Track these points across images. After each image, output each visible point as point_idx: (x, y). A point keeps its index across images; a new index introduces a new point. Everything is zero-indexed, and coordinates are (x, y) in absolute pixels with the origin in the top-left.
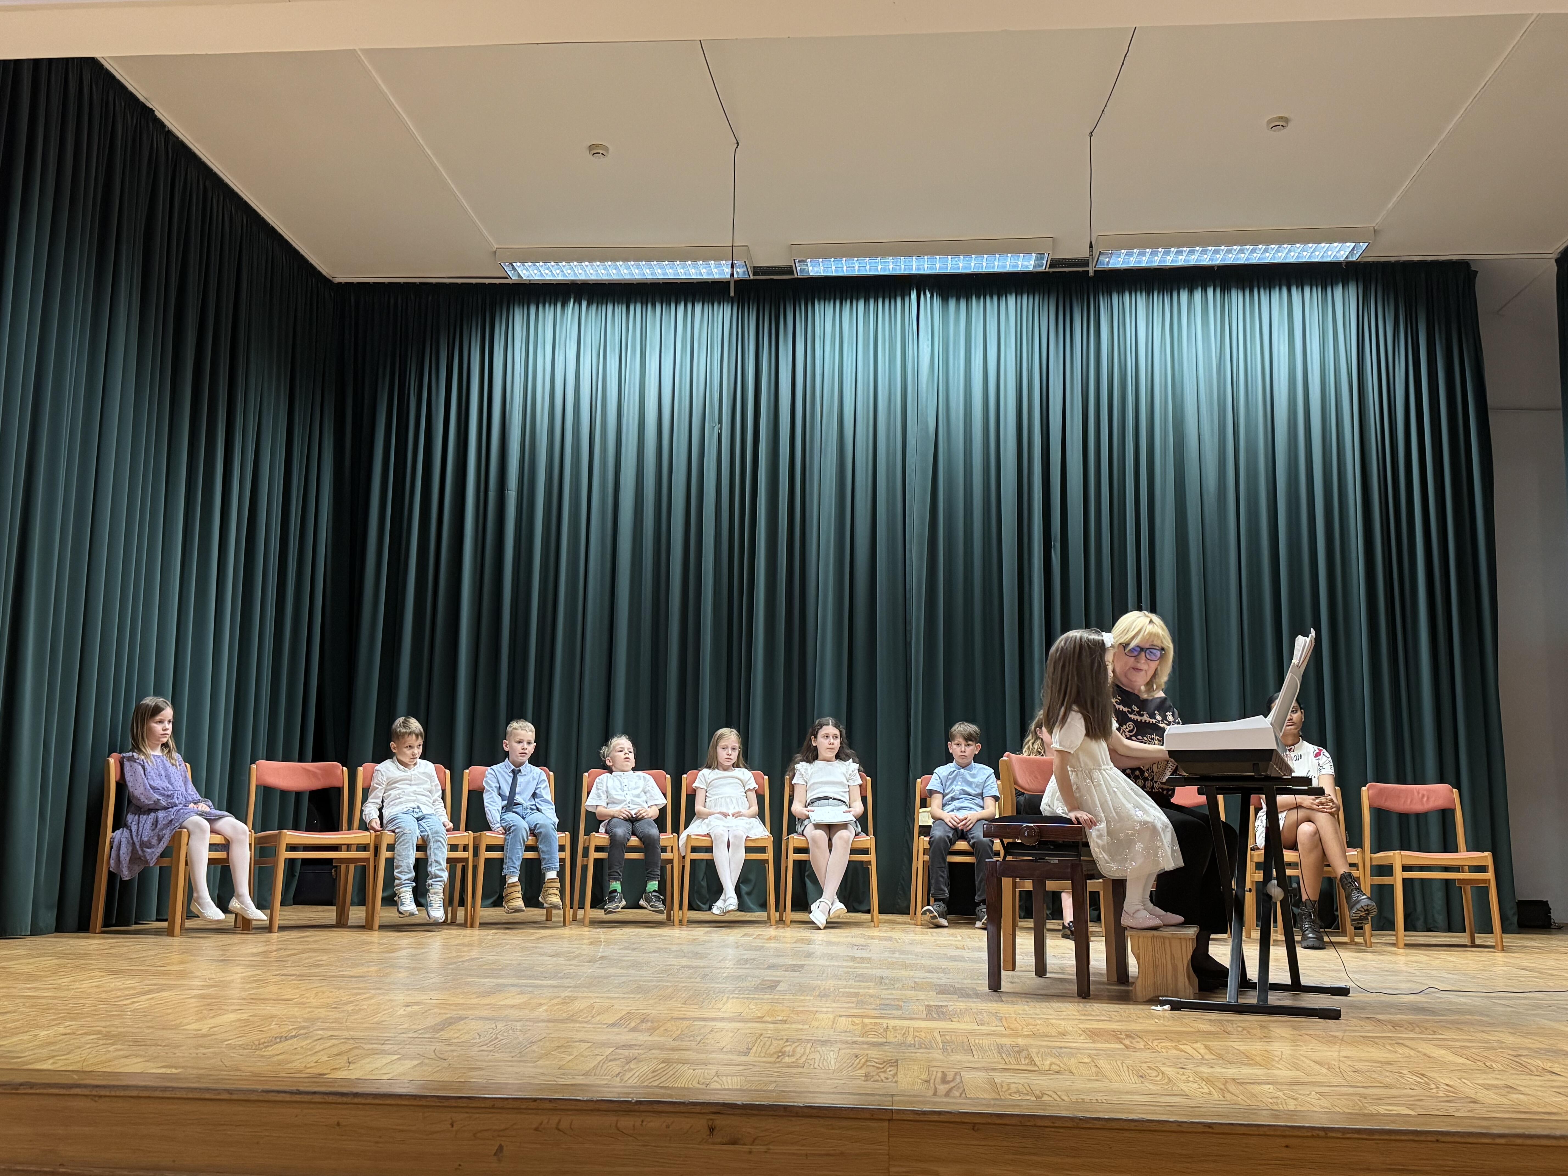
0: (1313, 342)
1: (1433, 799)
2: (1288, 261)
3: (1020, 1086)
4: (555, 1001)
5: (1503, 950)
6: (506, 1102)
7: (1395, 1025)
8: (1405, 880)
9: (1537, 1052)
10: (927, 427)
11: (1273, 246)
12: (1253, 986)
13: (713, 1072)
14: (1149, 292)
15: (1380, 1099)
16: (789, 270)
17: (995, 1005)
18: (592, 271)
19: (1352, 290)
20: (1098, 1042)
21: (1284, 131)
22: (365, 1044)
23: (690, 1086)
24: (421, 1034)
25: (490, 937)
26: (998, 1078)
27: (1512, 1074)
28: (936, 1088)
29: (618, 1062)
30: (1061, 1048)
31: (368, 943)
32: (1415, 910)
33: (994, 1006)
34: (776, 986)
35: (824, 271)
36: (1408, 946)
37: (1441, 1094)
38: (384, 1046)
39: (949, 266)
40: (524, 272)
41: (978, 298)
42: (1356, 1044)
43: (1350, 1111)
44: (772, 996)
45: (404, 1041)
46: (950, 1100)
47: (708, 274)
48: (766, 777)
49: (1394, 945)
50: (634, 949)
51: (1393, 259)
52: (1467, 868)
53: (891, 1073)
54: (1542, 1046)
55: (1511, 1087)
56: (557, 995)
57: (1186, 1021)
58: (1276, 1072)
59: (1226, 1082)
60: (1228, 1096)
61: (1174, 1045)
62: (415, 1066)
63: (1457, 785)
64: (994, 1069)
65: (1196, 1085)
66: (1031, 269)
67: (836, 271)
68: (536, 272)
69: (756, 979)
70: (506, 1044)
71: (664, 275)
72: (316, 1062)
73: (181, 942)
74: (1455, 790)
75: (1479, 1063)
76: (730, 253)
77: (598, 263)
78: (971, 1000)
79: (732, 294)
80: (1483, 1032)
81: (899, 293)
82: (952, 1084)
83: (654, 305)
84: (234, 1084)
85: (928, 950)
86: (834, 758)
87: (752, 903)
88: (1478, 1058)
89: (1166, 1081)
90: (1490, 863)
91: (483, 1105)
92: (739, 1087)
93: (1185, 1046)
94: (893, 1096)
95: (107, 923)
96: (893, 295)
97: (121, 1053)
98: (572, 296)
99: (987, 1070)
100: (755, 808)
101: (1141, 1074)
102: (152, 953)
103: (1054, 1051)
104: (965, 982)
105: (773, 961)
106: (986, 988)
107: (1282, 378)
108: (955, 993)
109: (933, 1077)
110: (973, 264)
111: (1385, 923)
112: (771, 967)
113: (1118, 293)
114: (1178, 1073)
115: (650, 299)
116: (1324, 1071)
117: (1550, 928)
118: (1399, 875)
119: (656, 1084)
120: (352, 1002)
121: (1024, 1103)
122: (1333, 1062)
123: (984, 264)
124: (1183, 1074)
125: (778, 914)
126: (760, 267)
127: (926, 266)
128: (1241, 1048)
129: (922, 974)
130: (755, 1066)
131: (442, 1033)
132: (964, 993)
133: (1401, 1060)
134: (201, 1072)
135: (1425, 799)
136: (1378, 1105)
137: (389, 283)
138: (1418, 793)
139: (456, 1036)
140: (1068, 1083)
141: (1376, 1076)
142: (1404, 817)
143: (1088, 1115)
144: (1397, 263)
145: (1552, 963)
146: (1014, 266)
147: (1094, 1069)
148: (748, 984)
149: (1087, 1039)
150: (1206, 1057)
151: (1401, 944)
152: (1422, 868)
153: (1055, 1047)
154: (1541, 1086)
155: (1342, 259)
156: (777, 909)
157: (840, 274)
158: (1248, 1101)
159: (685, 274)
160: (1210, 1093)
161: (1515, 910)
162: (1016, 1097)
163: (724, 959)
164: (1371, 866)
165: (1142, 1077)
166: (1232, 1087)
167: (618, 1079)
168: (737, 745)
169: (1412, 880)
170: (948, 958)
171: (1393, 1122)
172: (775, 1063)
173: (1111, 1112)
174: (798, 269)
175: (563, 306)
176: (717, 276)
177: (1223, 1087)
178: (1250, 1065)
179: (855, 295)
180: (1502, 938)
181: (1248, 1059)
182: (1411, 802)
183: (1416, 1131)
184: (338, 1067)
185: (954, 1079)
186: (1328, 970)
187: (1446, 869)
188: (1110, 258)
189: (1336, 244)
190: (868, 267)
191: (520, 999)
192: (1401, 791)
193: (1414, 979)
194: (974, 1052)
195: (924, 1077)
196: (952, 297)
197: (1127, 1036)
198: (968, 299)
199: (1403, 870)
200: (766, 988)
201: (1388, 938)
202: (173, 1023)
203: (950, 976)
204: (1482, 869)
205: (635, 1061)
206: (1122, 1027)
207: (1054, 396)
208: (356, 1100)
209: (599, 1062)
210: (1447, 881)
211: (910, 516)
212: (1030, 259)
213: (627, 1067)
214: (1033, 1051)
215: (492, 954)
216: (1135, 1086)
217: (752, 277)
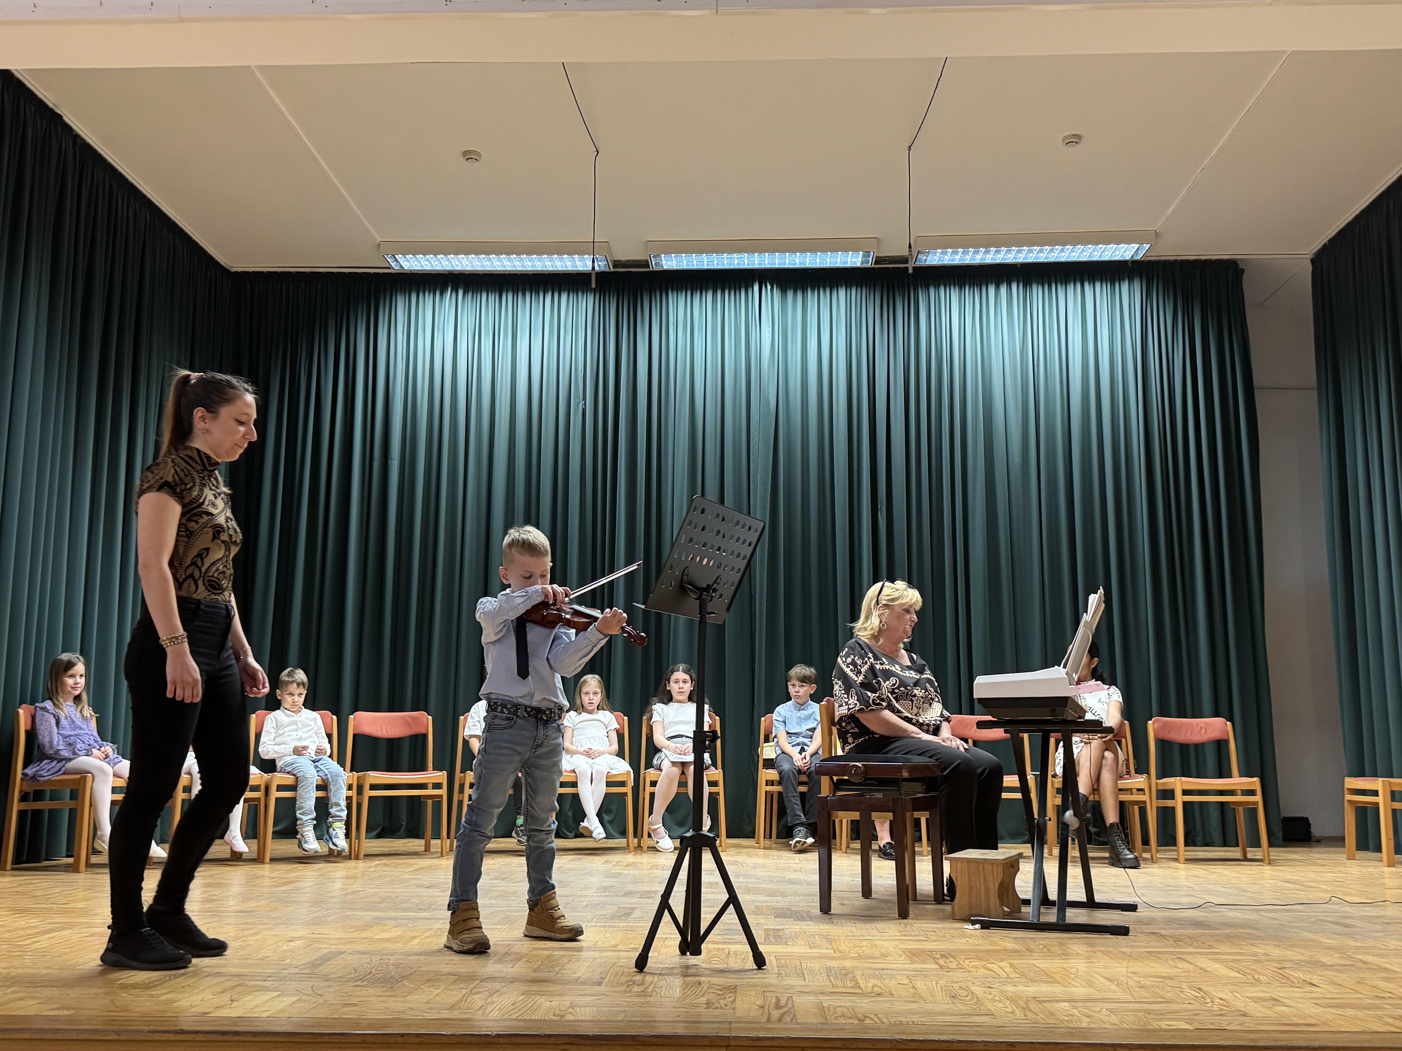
0: (1103, 330)
1: (1210, 731)
2: (1081, 259)
3: (845, 1010)
4: (427, 934)
5: (1270, 864)
6: (376, 1037)
7: (1177, 940)
8: (1185, 804)
9: (1298, 964)
10: (768, 404)
11: (1068, 247)
12: (1052, 903)
13: (568, 1003)
14: (961, 286)
15: (1162, 1014)
16: (646, 264)
17: (827, 927)
18: (467, 263)
19: (1137, 285)
20: (917, 963)
21: (1078, 146)
22: (249, 980)
23: (547, 1018)
24: (301, 970)
25: (372, 869)
26: (827, 1001)
27: (1278, 986)
28: (769, 1014)
29: (480, 995)
30: (883, 969)
31: (258, 877)
32: (1195, 827)
33: (825, 928)
34: (631, 914)
35: (677, 265)
36: (1188, 860)
37: (1215, 1008)
38: (266, 982)
39: (787, 261)
40: (406, 263)
41: (813, 290)
42: (1142, 960)
43: (1136, 1027)
44: (626, 924)
45: (285, 977)
46: (783, 1026)
47: (572, 267)
48: (626, 718)
49: (1176, 860)
50: (504, 879)
51: (1172, 258)
52: (1239, 792)
53: (730, 999)
54: (1304, 958)
55: (1275, 1000)
56: (430, 927)
57: (994, 939)
58: (1072, 989)
59: (1028, 1001)
60: (1029, 1014)
61: (982, 963)
62: (294, 1003)
63: (1231, 719)
64: (822, 993)
65: (1001, 1005)
66: (859, 265)
67: (687, 265)
68: (416, 263)
69: (613, 907)
70: (379, 979)
71: (533, 266)
72: (202, 1000)
73: (86, 879)
74: (1228, 723)
75: (1249, 977)
76: (592, 248)
77: (473, 256)
78: (804, 923)
79: (593, 286)
80: (1252, 945)
81: (743, 285)
82: (784, 1010)
83: (524, 294)
84: (121, 1025)
85: (769, 874)
86: (687, 700)
87: (614, 831)
88: (1248, 971)
89: (975, 1001)
90: (1258, 787)
91: (354, 1041)
92: (591, 1018)
93: (992, 965)
94: (730, 1022)
95: (18, 860)
96: (737, 286)
97: (18, 995)
98: (450, 285)
99: (815, 993)
100: (615, 746)
101: (953, 994)
102: (57, 890)
103: (876, 972)
104: (801, 905)
105: (630, 887)
106: (818, 911)
107: (1076, 362)
108: (791, 916)
109: (768, 1002)
110: (808, 261)
111: (1167, 839)
112: (628, 894)
113: (935, 287)
114: (985, 992)
115: (520, 288)
116: (1114, 987)
117: (1310, 841)
118: (1180, 799)
119: (514, 1017)
120: (240, 938)
121: (849, 1027)
122: (1122, 978)
123: (818, 260)
124: (990, 994)
125: (636, 840)
126: (620, 261)
127: (766, 262)
128: (1042, 966)
129: (762, 898)
130: (606, 995)
131: (321, 968)
132: (798, 916)
133: (1181, 974)
134: (92, 1013)
135: (1203, 731)
136: (1160, 1020)
137: (282, 272)
138: (1197, 726)
139: (333, 971)
140: (888, 1005)
141: (1158, 991)
142: (1184, 747)
143: (904, 1037)
144: (1175, 261)
145: (1312, 875)
146: (844, 263)
147: (912, 990)
148: (605, 913)
149: (906, 960)
150: (1011, 976)
151: (1182, 859)
152: (1201, 793)
153: (877, 969)
154: (1302, 998)
155: (1128, 258)
156: (635, 835)
157: (691, 267)
158: (1047, 1020)
159: (552, 266)
160: (1013, 1013)
161: (1280, 826)
162: (842, 1021)
163: (586, 888)
164: (1157, 790)
165: (953, 997)
166: (1033, 1006)
167: (480, 1013)
168: (599, 690)
169: (1192, 803)
170: (786, 882)
171: (1174, 1037)
172: (625, 992)
173: (925, 1034)
174: (654, 263)
175: (442, 294)
176: (580, 269)
177: (1024, 1006)
178: (1049, 982)
179: (704, 287)
180: (1268, 853)
181: (1048, 978)
182: (1191, 733)
183: (1194, 1045)
184: (221, 1005)
185: (787, 1004)
186: (1120, 886)
187: (1221, 793)
188: (927, 256)
189: (1122, 245)
190: (716, 262)
191: (395, 932)
192: (1182, 724)
193: (1193, 893)
194: (806, 976)
195: (759, 1002)
196: (790, 289)
197: (942, 956)
198: (804, 292)
199: (1183, 795)
200: (621, 916)
201: (1172, 853)
202: (69, 963)
203: (788, 899)
204: (1252, 793)
205: (498, 993)
206: (938, 947)
207: (880, 377)
208: (236, 1038)
209: (464, 996)
210: (1222, 804)
211: (754, 483)
212: (858, 257)
213: (489, 1000)
214: (858, 973)
215: (372, 886)
216: (948, 1006)
217: (612, 270)
